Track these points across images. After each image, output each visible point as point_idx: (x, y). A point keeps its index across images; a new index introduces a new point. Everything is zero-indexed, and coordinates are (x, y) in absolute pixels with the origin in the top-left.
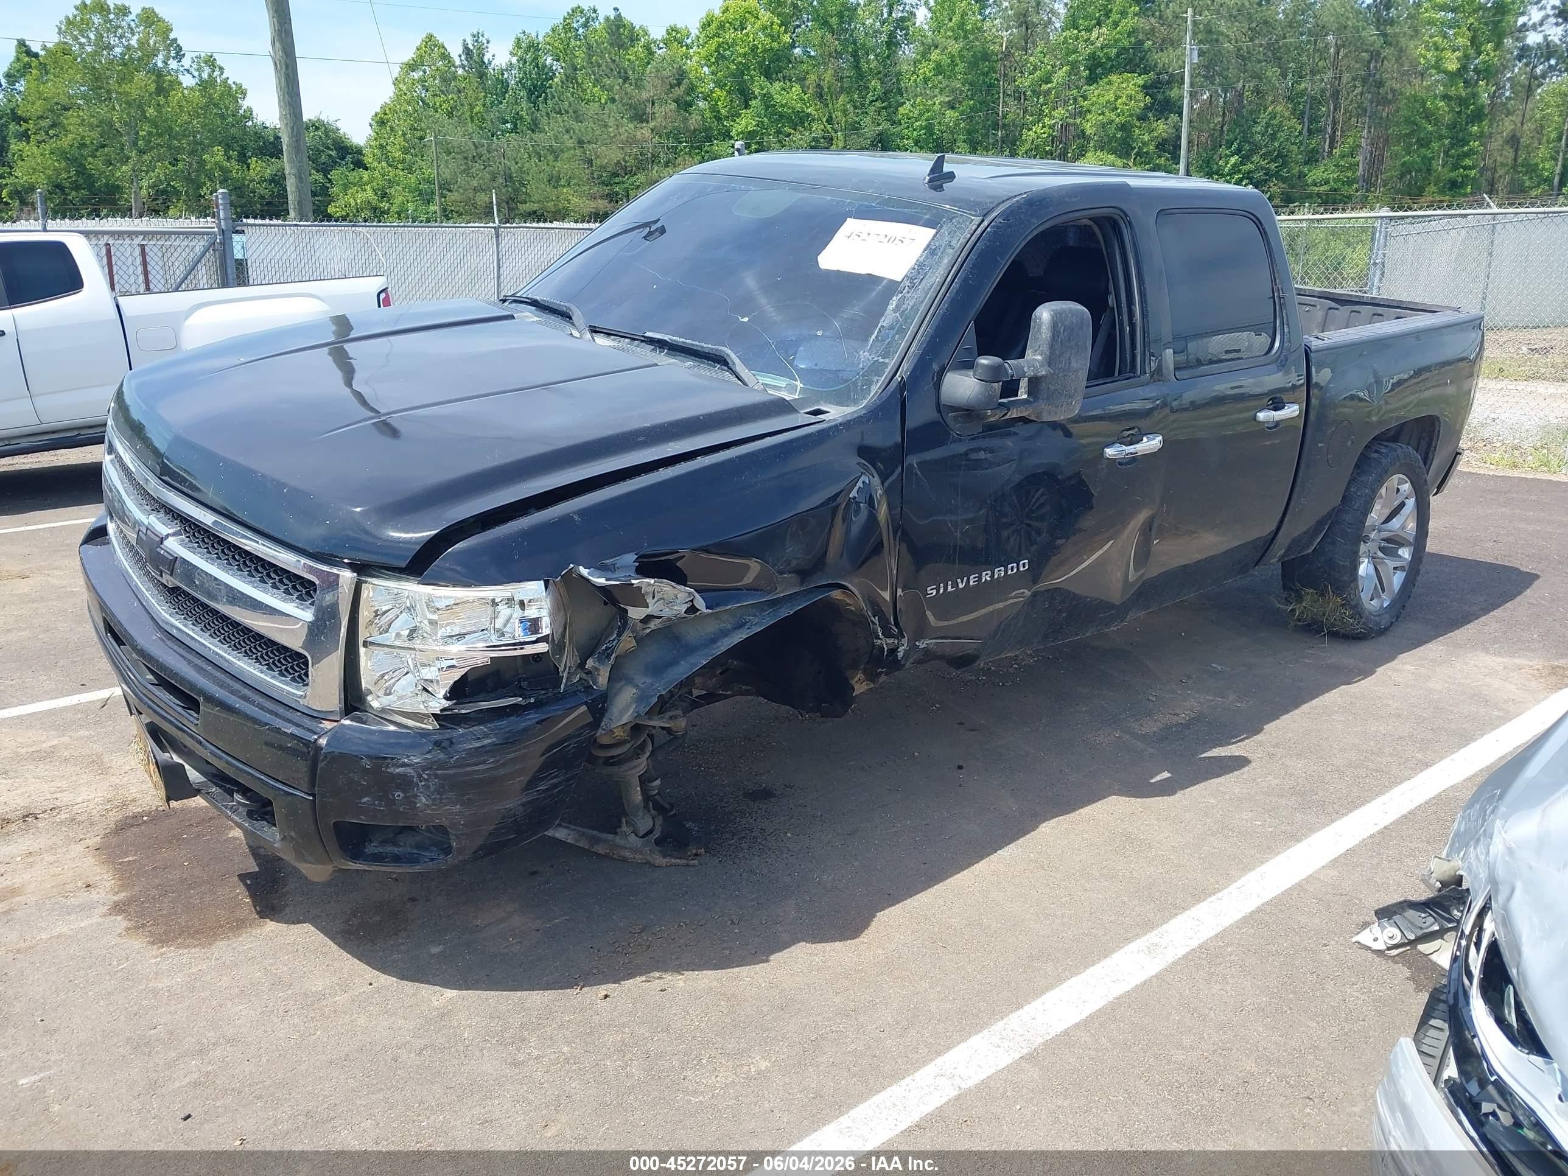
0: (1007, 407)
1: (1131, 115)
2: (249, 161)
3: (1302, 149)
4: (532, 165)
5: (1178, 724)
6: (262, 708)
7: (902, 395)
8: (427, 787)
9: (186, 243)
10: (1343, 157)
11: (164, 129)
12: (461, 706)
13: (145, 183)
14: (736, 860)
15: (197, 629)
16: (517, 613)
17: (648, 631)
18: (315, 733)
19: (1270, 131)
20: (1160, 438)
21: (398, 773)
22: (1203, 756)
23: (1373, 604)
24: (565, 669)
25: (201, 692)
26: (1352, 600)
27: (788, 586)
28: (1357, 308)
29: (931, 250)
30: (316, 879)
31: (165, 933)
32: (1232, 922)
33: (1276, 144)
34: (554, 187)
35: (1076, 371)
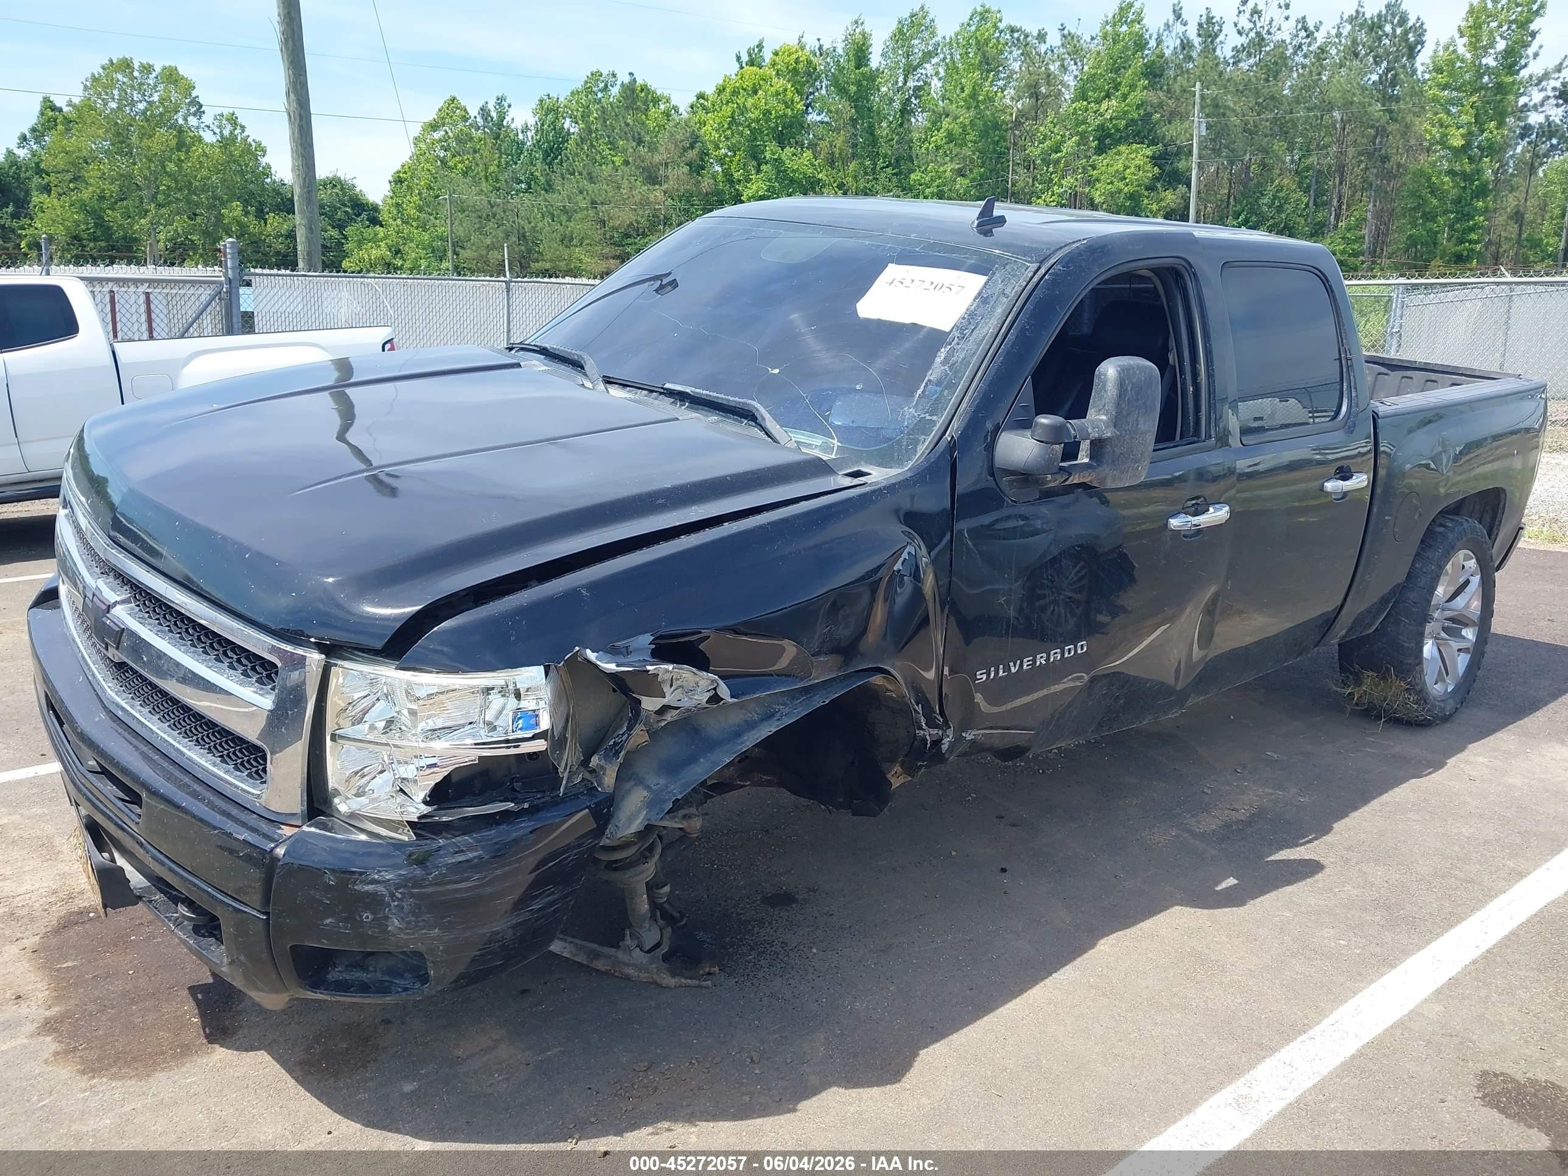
0: (1068, 471)
1: (1139, 185)
2: (267, 216)
3: (1309, 221)
4: (544, 224)
5: (1238, 822)
6: (213, 807)
7: (952, 457)
8: (400, 907)
9: (191, 292)
10: (1349, 230)
11: (184, 184)
12: (443, 812)
13: (162, 236)
14: (755, 981)
15: (146, 710)
16: (512, 703)
17: (663, 724)
18: (272, 840)
19: (1277, 203)
20: (1227, 508)
21: (366, 892)
22: (1269, 859)
23: (1438, 688)
24: (565, 768)
25: (145, 786)
26: (1417, 684)
27: (824, 669)
28: (1409, 373)
29: (983, 298)
30: (270, 1007)
31: (99, 1059)
32: (1331, 1068)
33: (1283, 216)
34: (567, 247)
35: (1145, 433)
